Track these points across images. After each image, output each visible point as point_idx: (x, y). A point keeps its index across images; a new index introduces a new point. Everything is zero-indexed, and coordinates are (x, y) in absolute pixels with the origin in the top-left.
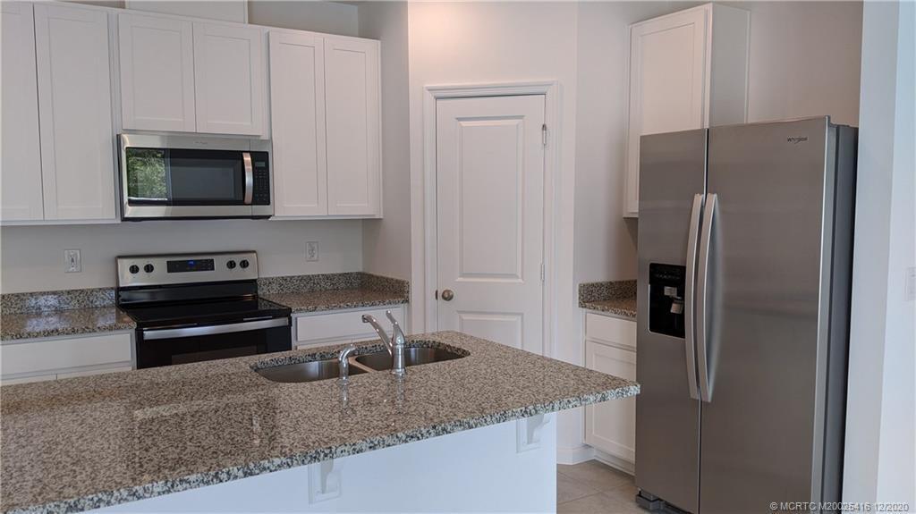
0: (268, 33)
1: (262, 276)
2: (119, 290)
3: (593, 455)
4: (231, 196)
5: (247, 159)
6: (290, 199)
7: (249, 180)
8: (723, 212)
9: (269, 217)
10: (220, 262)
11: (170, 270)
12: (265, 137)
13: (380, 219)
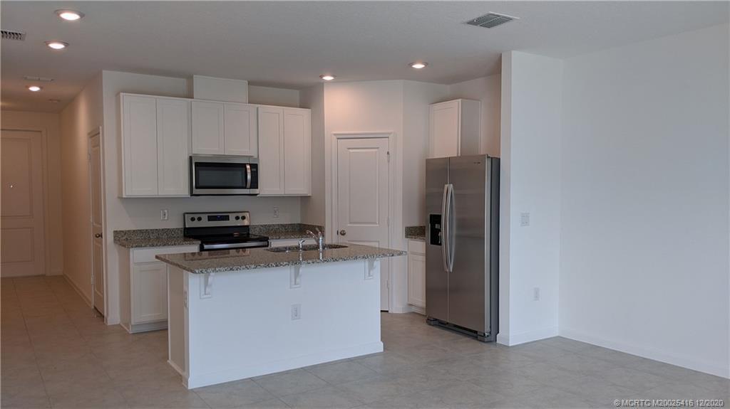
0: (258, 108)
1: (253, 224)
2: (185, 228)
3: (413, 309)
4: (240, 185)
5: (248, 167)
6: (267, 187)
7: (249, 177)
8: (456, 194)
9: (257, 195)
10: (232, 217)
11: (209, 220)
12: (256, 157)
13: (309, 196)
